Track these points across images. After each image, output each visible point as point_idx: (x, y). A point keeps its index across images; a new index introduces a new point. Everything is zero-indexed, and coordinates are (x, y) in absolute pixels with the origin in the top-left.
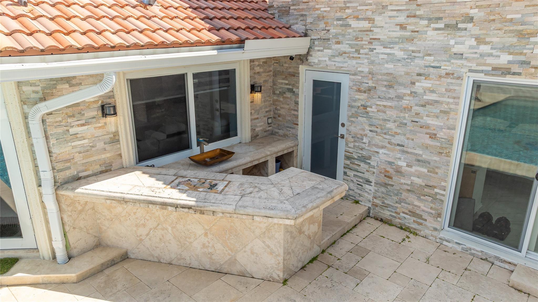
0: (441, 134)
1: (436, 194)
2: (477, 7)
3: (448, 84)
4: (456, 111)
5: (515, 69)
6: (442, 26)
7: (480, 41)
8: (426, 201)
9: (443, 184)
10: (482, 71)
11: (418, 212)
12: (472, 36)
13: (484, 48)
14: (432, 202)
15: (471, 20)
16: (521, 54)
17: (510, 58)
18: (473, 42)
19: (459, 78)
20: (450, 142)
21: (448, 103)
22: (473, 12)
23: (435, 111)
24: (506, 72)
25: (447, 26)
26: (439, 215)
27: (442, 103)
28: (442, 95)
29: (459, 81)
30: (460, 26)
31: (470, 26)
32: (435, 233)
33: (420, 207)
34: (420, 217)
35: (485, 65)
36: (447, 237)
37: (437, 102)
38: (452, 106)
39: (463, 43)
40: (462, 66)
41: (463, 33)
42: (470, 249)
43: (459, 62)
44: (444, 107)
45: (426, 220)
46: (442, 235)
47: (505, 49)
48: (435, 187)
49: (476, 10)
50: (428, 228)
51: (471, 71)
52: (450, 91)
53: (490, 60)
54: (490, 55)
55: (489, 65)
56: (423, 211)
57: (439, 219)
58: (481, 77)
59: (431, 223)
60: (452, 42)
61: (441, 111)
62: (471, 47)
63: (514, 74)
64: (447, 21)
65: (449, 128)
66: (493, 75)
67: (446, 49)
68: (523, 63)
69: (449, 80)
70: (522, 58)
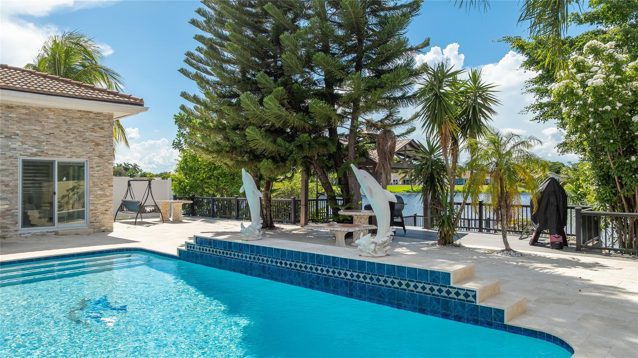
0: (11, 184)
1: (13, 213)
2: (19, 130)
3: (11, 161)
4: (17, 172)
5: (39, 154)
6: (4, 136)
7: (23, 143)
8: (8, 218)
9: (16, 207)
10: (26, 155)
11: (4, 226)
12: (19, 141)
13: (25, 146)
14: (11, 218)
15: (18, 135)
16: (40, 148)
17: (37, 150)
18: (20, 144)
19: (16, 158)
20: (16, 186)
21: (12, 170)
22: (18, 132)
23: (6, 173)
24: (36, 155)
25: (6, 137)
26: (17, 223)
27: (9, 169)
28: (8, 166)
29: (16, 160)
30: (12, 137)
31: (17, 137)
32: (16, 233)
33: (5, 223)
34: (6, 227)
35: (27, 152)
36: (23, 233)
37: (6, 169)
38: (15, 171)
39: (15, 144)
40: (17, 153)
41: (15, 140)
42: (35, 233)
43: (15, 152)
44: (11, 171)
45: (9, 228)
46: (19, 232)
47: (34, 147)
48: (12, 210)
49: (19, 132)
50: (11, 232)
51: (21, 155)
52: (13, 164)
53: (29, 151)
54: (28, 149)
55: (29, 153)
56: (7, 224)
57: (17, 225)
58: (26, 158)
59: (12, 228)
60: (10, 143)
61: (10, 174)
62: (19, 145)
63: (39, 156)
64: (6, 134)
65: (15, 181)
66: (31, 156)
67: (8, 146)
68: (42, 152)
69: (11, 159)
70: (41, 150)
